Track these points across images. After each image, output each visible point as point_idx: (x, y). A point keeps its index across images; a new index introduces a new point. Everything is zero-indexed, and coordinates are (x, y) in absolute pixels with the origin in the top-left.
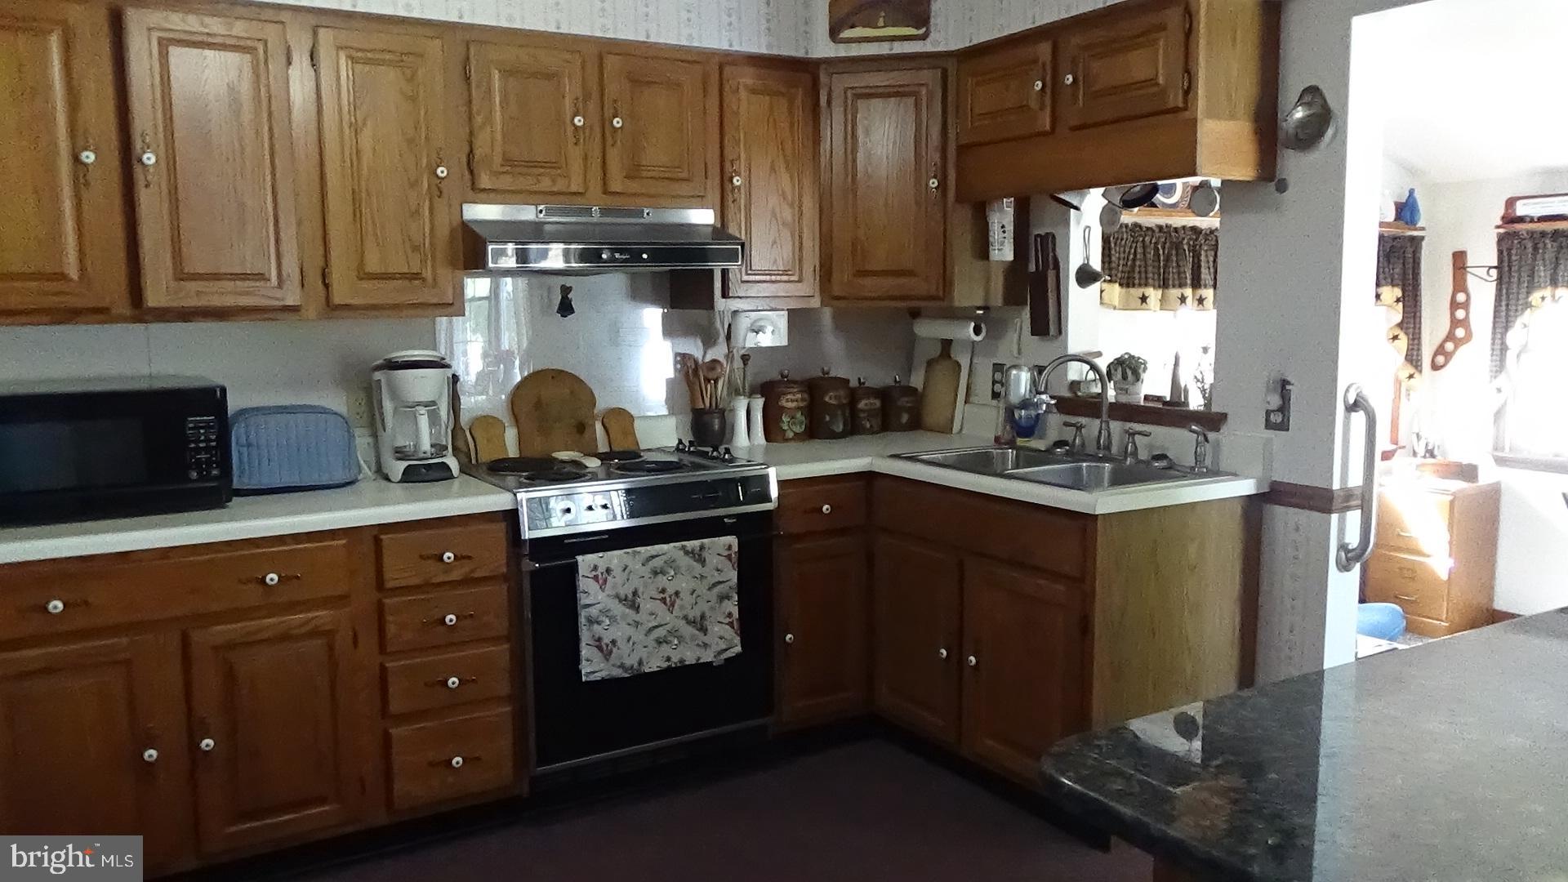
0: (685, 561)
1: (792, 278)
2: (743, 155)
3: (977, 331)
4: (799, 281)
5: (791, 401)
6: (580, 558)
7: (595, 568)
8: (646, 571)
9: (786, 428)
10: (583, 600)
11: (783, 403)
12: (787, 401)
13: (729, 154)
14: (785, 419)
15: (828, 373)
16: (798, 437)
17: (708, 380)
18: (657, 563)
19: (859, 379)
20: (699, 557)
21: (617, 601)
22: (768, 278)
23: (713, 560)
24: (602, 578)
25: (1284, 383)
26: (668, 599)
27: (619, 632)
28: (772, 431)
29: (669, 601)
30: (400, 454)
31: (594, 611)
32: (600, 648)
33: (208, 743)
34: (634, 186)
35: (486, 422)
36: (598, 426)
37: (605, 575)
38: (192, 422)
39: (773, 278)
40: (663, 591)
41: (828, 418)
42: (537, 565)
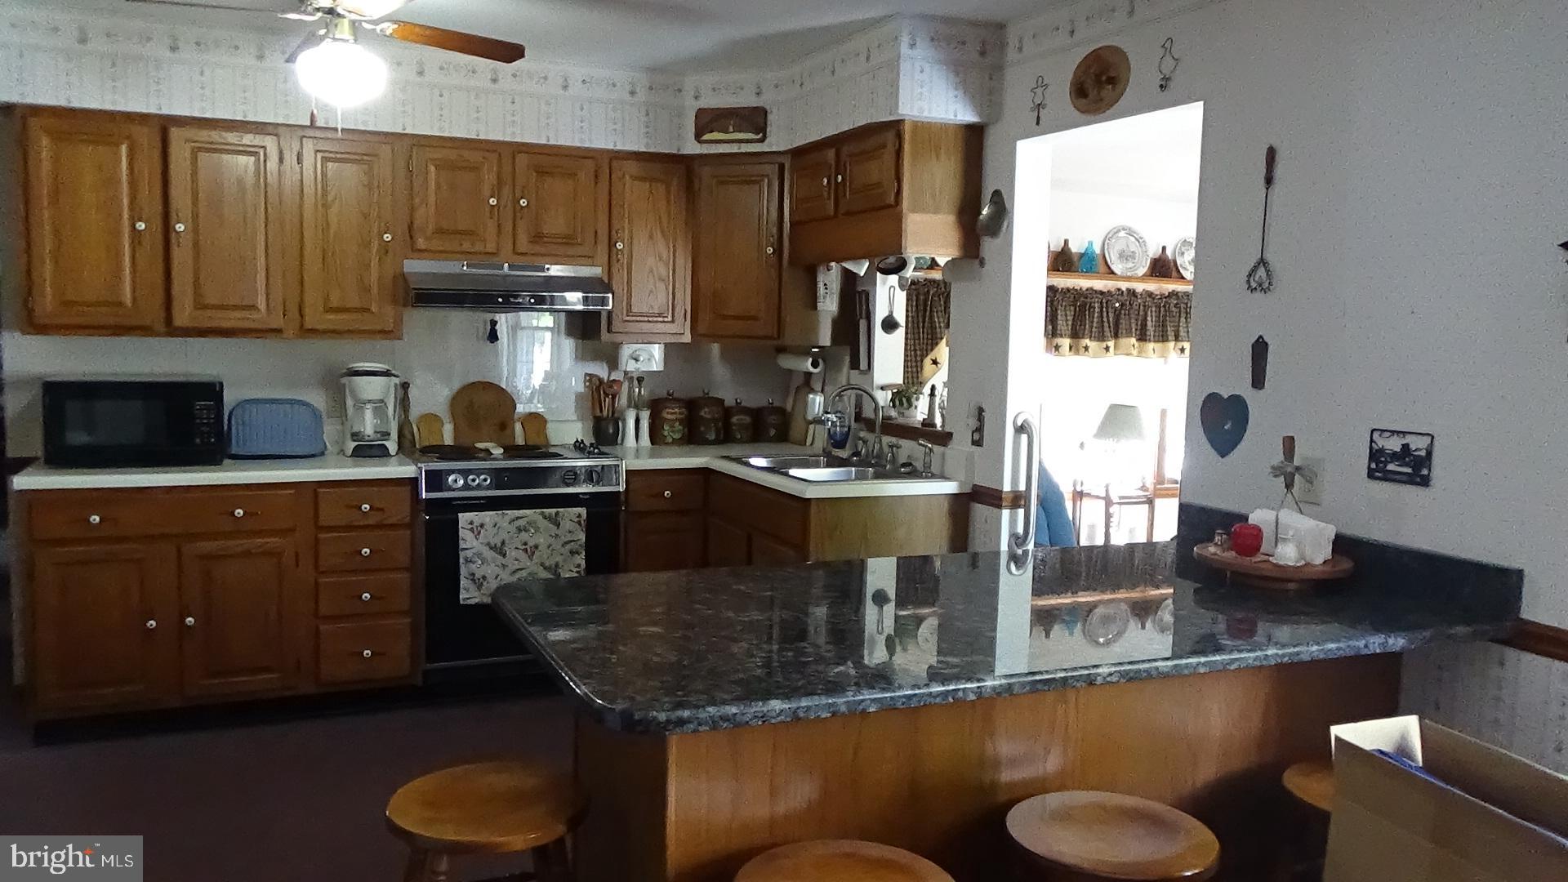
0: (543, 524)
1: (666, 319)
2: (626, 225)
3: (815, 365)
4: (673, 321)
5: (671, 413)
6: (460, 515)
7: (471, 523)
8: (513, 528)
9: (666, 433)
10: (462, 545)
11: (665, 415)
12: (668, 413)
13: (616, 225)
14: (666, 427)
15: (708, 394)
16: (675, 442)
17: (607, 395)
18: (522, 523)
19: (736, 400)
20: (555, 521)
21: (488, 548)
22: (646, 319)
23: (567, 525)
24: (477, 530)
25: (981, 410)
26: (529, 550)
27: (490, 570)
28: (656, 437)
29: (531, 551)
30: (355, 436)
31: (469, 554)
32: (473, 580)
33: (190, 620)
34: (538, 248)
35: (432, 419)
36: (518, 427)
37: (479, 528)
38: (198, 405)
39: (651, 319)
40: (525, 544)
41: (702, 429)
42: (427, 518)
